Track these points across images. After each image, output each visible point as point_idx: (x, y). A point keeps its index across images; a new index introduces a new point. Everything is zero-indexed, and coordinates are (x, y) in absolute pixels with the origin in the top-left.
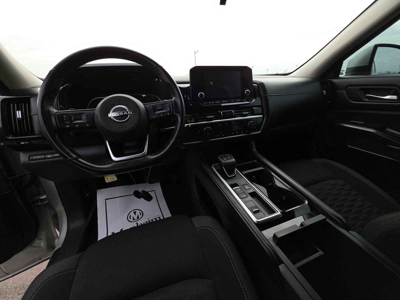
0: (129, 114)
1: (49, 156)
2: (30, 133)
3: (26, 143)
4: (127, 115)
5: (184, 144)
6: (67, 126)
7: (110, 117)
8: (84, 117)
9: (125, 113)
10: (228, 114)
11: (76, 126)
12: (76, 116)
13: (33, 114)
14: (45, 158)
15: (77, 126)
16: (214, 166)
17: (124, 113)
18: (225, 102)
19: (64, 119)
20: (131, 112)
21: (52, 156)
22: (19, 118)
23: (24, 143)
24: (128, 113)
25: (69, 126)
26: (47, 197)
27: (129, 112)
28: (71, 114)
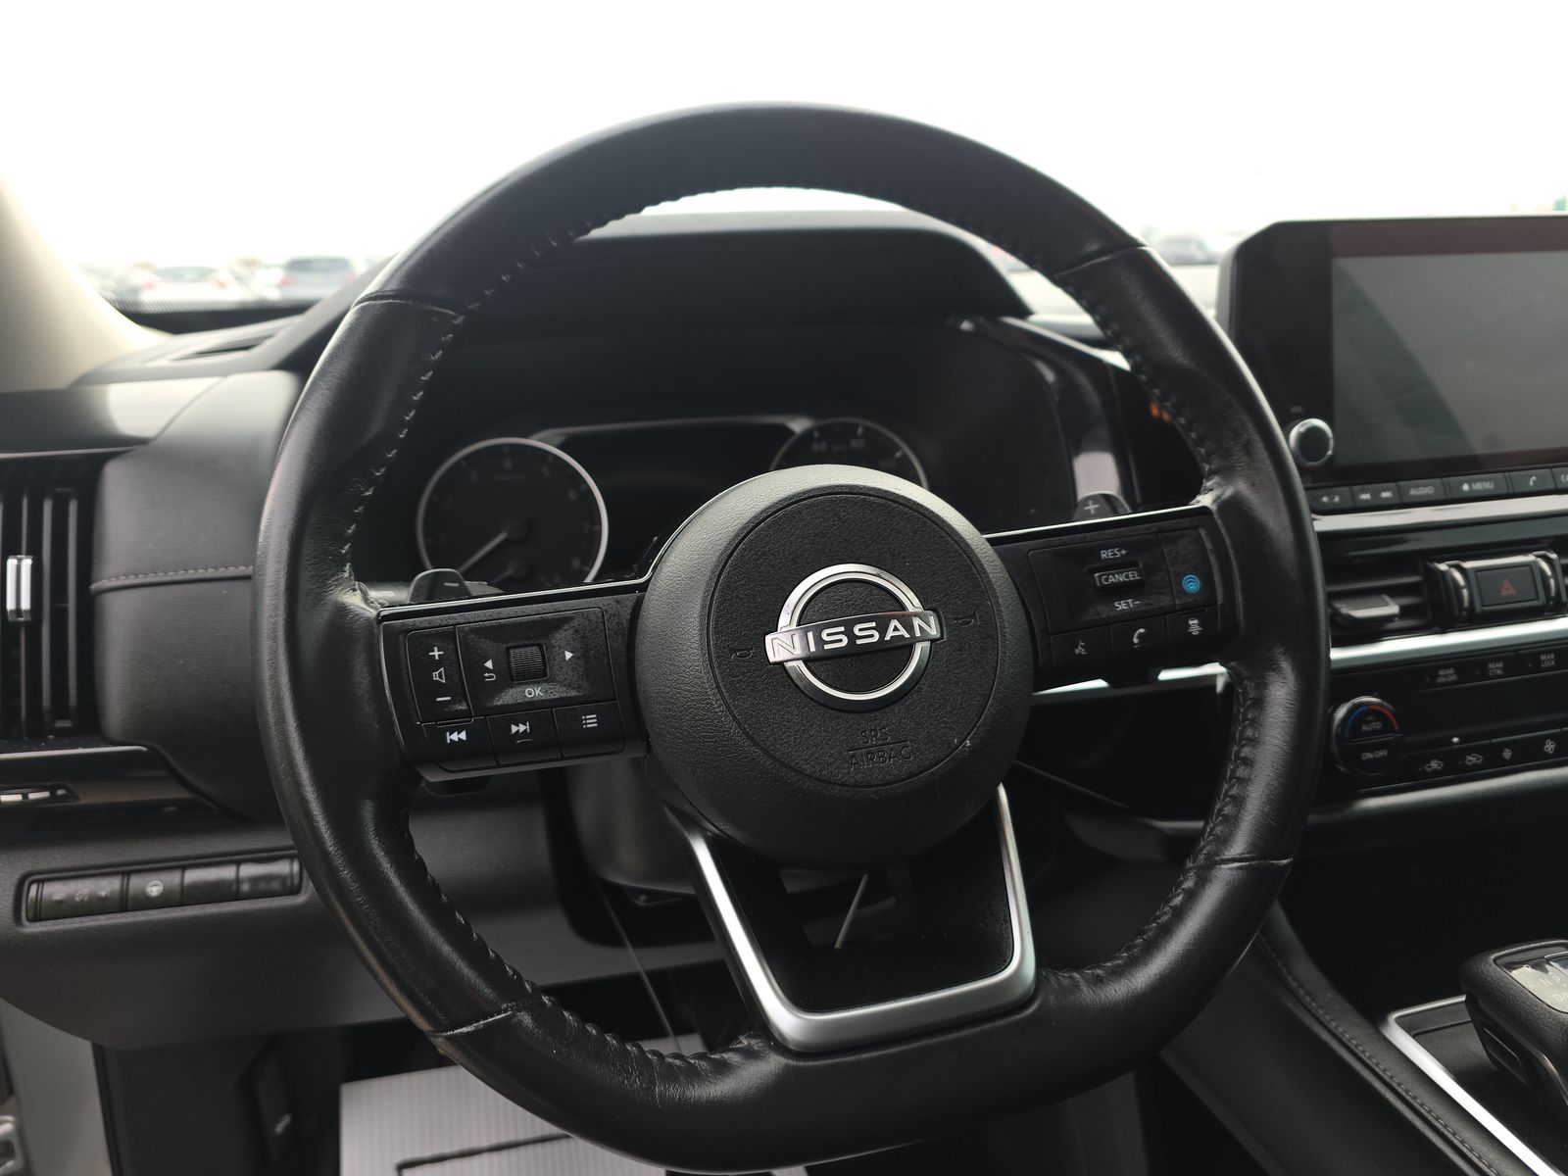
0: (918, 634)
1: (154, 887)
2: (67, 724)
3: (32, 796)
4: (905, 648)
5: (1160, 831)
6: (455, 737)
7: (781, 664)
8: (568, 655)
9: (895, 630)
10: (1508, 590)
11: (514, 729)
12: (508, 649)
13: (114, 583)
14: (124, 903)
15: (522, 728)
16: (1400, 1022)
17: (882, 629)
18: (1478, 486)
19: (435, 676)
20: (932, 620)
21: (173, 879)
22: (18, 611)
23: (18, 798)
24: (909, 628)
25: (463, 736)
26: (20, 1130)
27: (917, 622)
28: (477, 631)
